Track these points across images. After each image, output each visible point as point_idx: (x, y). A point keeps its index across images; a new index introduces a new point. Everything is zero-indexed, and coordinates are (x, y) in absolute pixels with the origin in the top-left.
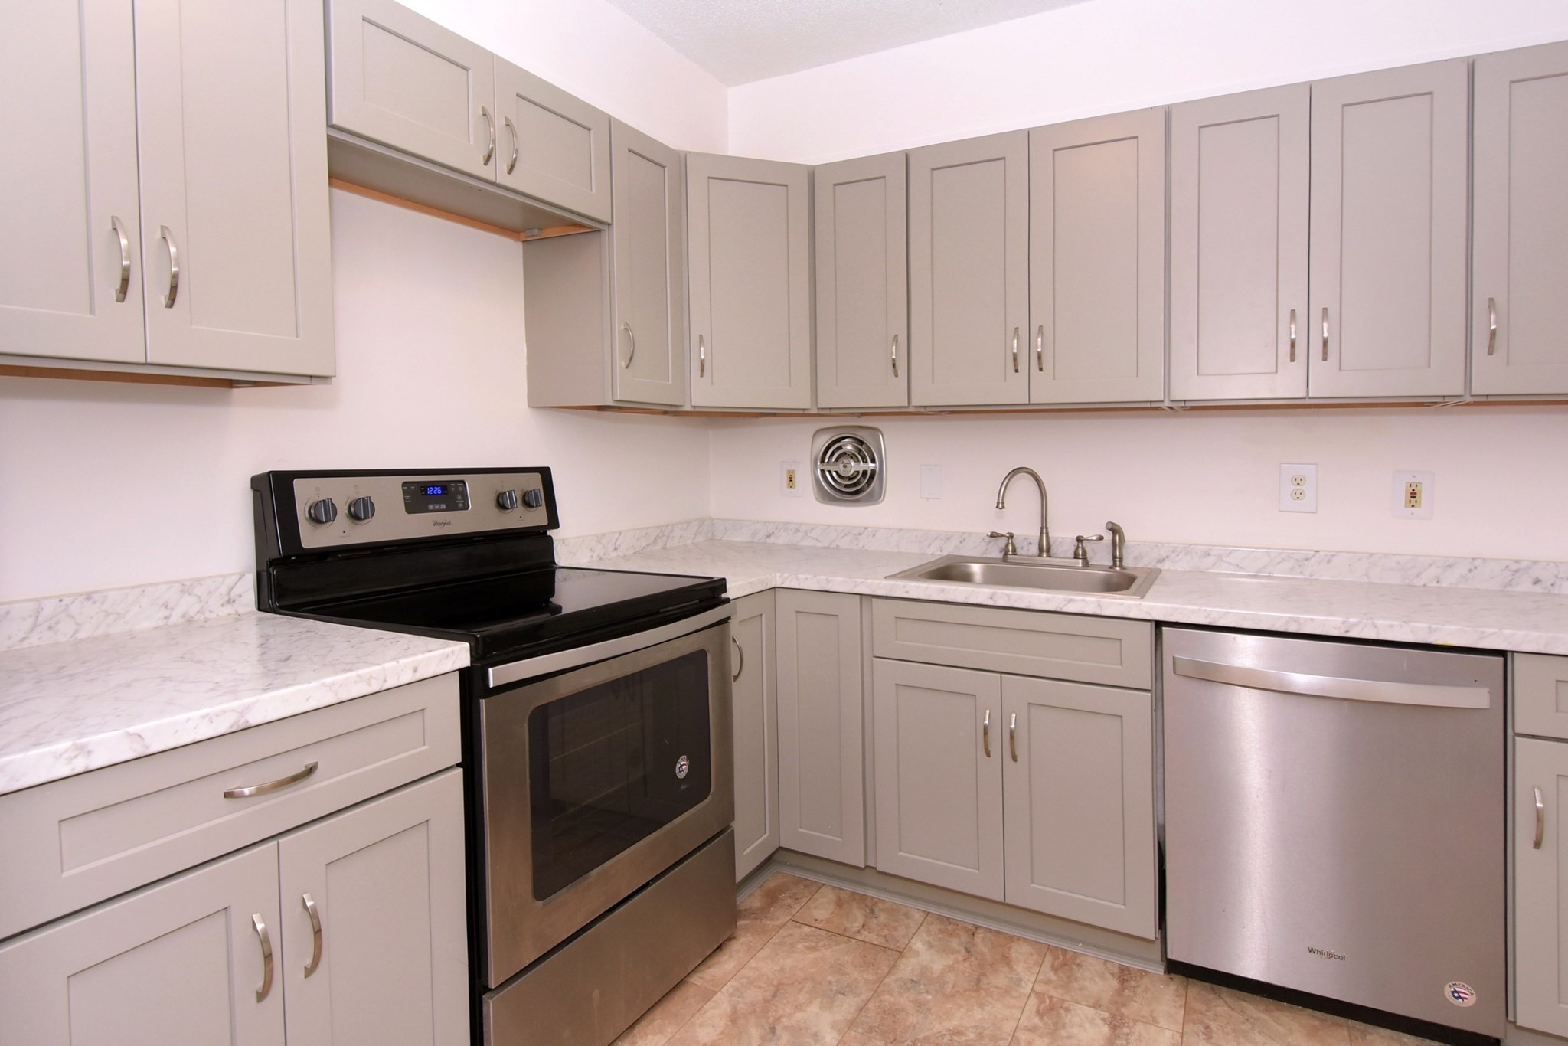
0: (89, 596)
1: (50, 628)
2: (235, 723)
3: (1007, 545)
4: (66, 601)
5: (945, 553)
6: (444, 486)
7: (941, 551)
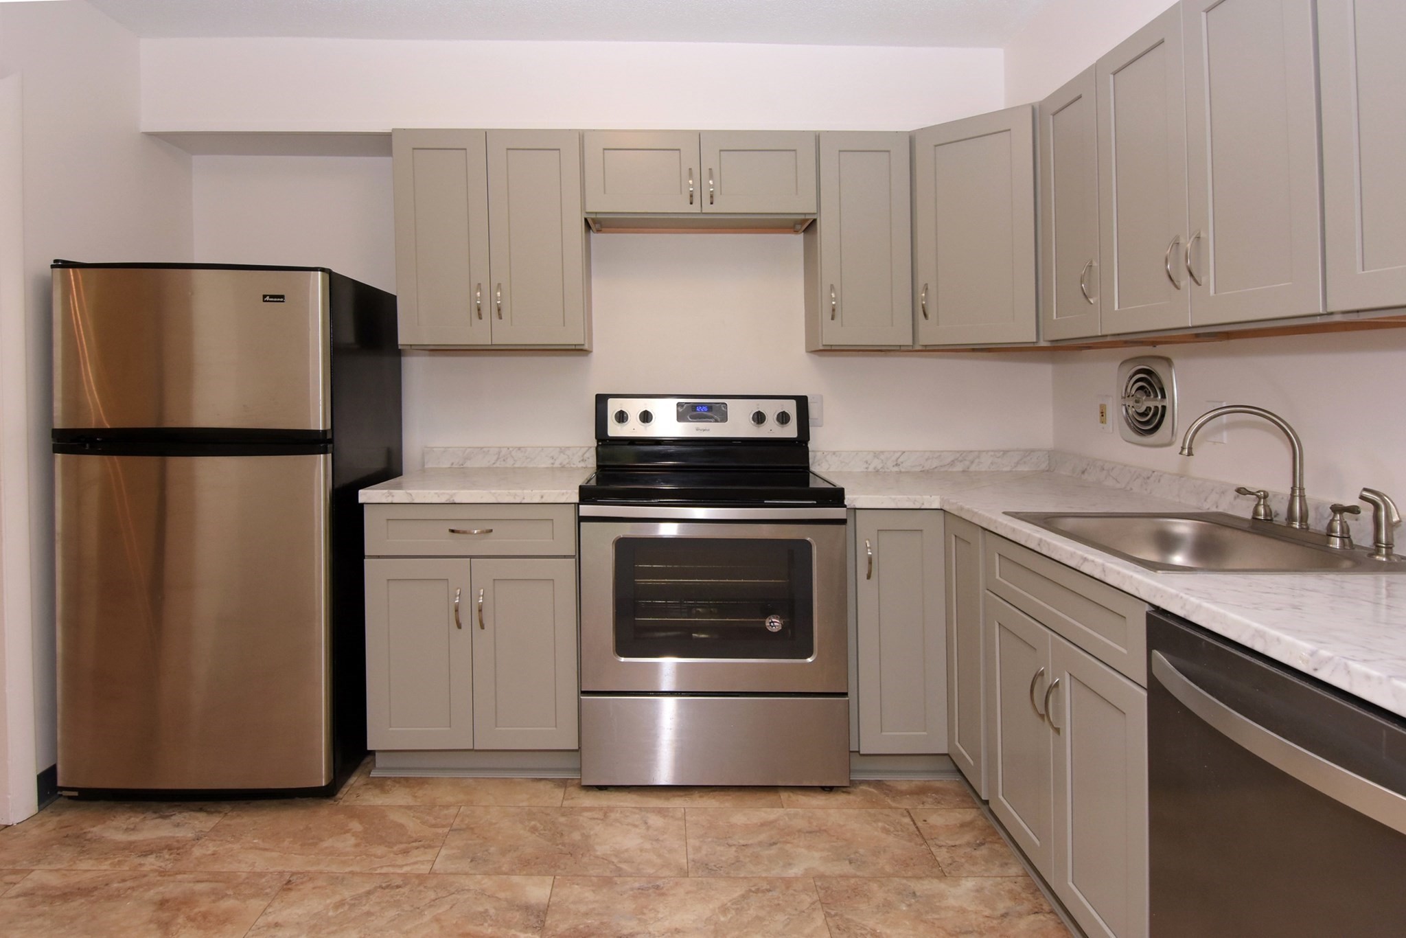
0: (519, 448)
1: (504, 460)
2: (448, 499)
3: (1258, 505)
4: (511, 449)
5: (1220, 510)
6: (710, 407)
7: (1217, 507)
